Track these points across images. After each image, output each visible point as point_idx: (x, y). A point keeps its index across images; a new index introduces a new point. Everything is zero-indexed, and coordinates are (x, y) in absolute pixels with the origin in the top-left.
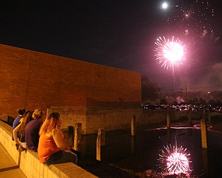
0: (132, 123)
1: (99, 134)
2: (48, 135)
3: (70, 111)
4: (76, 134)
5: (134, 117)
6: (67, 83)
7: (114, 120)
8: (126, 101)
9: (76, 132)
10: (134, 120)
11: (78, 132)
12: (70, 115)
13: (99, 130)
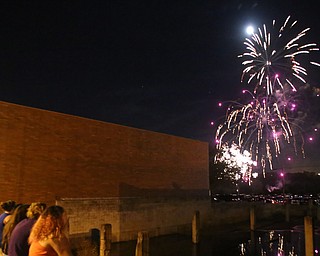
0: (194, 222)
1: (140, 240)
2: (43, 244)
3: (94, 204)
4: (102, 242)
5: (198, 214)
6: (87, 159)
7: (164, 218)
8: (183, 188)
9: (102, 237)
10: (198, 217)
11: (105, 239)
12: (93, 212)
13: (139, 234)
